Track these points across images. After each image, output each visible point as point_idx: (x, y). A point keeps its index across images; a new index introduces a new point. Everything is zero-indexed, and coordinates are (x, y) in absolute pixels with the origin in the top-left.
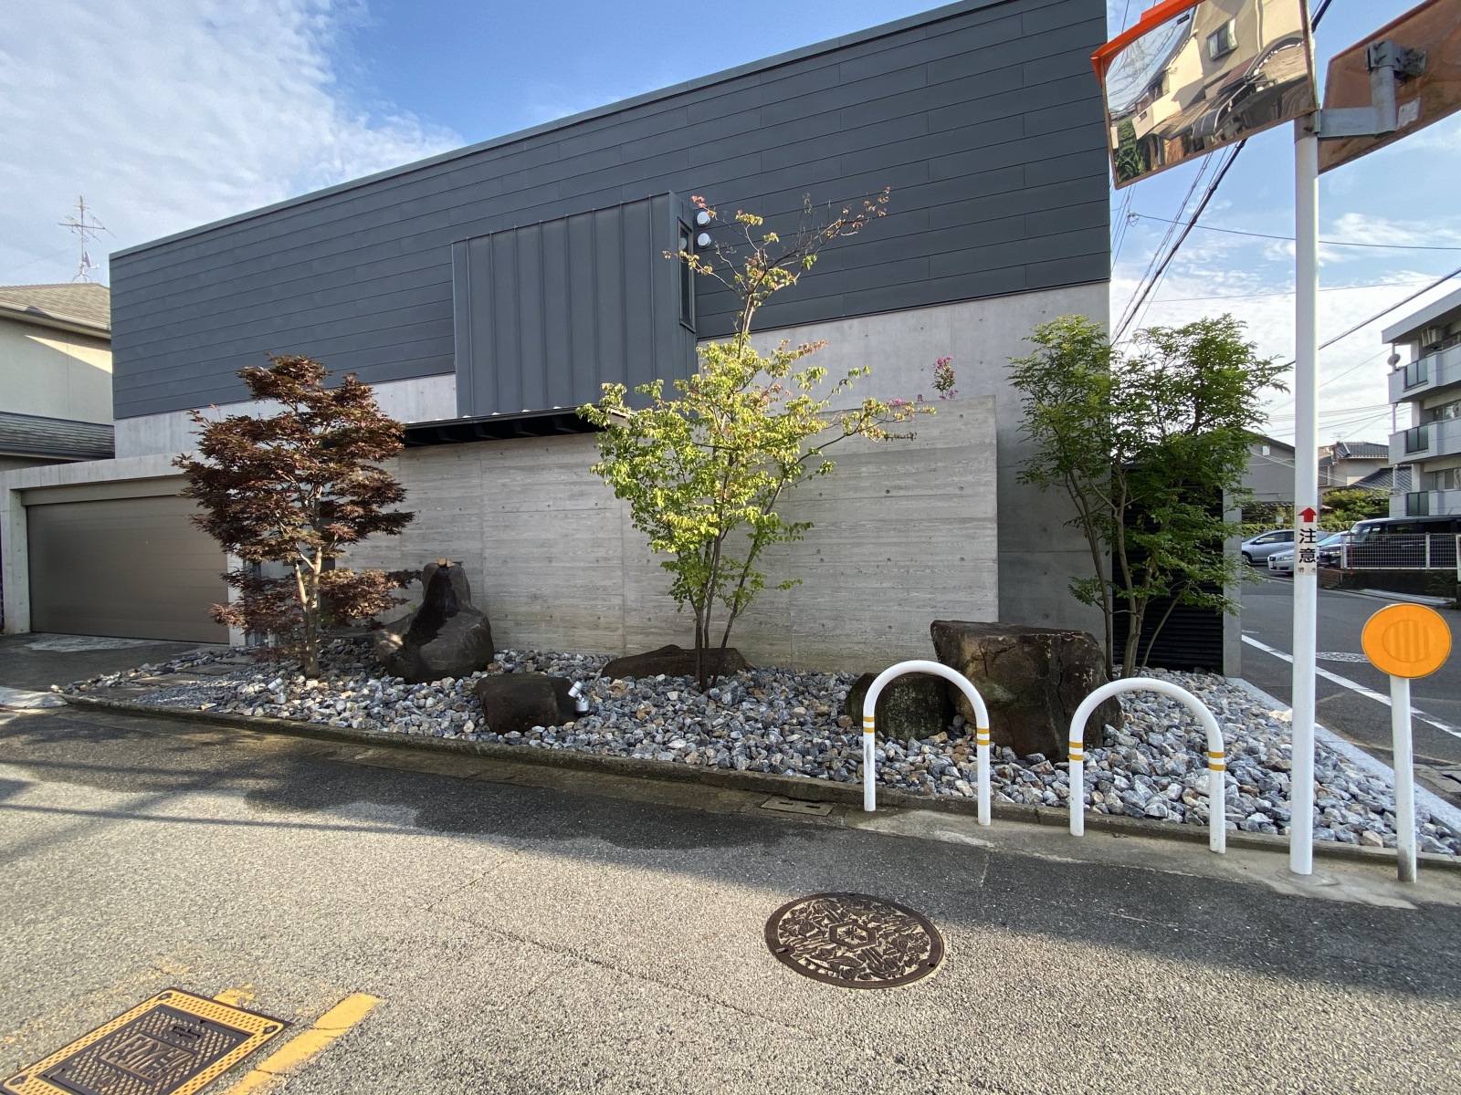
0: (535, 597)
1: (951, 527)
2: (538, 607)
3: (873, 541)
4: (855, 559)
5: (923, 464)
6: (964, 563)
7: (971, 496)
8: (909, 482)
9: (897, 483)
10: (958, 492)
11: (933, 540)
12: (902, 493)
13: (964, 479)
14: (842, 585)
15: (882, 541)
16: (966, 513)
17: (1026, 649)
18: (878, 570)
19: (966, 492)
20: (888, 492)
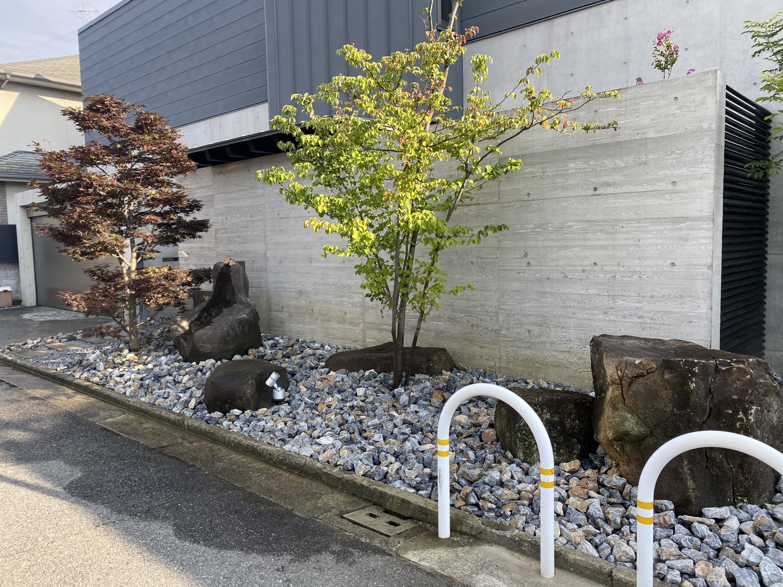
0: (301, 293)
1: (662, 227)
2: (303, 302)
3: (579, 243)
4: (561, 263)
5: (632, 157)
6: (675, 269)
7: (685, 192)
8: (618, 177)
9: (605, 178)
10: (670, 187)
11: (642, 242)
12: (610, 190)
13: (678, 172)
14: (548, 290)
15: (589, 243)
16: (678, 212)
17: (667, 376)
18: (583, 276)
19: (681, 186)
20: (595, 189)
